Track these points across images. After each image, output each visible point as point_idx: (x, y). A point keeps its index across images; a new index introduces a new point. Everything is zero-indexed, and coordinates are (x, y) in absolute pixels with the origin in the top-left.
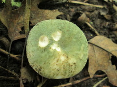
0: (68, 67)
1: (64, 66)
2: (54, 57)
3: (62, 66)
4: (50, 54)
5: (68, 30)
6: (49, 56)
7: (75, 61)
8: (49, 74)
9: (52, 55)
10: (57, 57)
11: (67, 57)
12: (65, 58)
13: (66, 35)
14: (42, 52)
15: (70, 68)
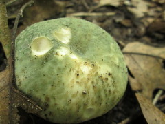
0: (100, 83)
1: (93, 82)
2: (68, 70)
3: (90, 83)
4: (59, 65)
5: (79, 25)
6: (59, 69)
7: (109, 70)
8: (68, 108)
9: (63, 65)
10: (74, 69)
11: (93, 65)
12: (90, 68)
13: (79, 33)
14: (43, 64)
15: (106, 84)
